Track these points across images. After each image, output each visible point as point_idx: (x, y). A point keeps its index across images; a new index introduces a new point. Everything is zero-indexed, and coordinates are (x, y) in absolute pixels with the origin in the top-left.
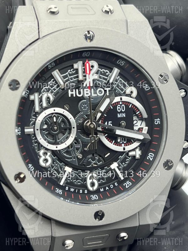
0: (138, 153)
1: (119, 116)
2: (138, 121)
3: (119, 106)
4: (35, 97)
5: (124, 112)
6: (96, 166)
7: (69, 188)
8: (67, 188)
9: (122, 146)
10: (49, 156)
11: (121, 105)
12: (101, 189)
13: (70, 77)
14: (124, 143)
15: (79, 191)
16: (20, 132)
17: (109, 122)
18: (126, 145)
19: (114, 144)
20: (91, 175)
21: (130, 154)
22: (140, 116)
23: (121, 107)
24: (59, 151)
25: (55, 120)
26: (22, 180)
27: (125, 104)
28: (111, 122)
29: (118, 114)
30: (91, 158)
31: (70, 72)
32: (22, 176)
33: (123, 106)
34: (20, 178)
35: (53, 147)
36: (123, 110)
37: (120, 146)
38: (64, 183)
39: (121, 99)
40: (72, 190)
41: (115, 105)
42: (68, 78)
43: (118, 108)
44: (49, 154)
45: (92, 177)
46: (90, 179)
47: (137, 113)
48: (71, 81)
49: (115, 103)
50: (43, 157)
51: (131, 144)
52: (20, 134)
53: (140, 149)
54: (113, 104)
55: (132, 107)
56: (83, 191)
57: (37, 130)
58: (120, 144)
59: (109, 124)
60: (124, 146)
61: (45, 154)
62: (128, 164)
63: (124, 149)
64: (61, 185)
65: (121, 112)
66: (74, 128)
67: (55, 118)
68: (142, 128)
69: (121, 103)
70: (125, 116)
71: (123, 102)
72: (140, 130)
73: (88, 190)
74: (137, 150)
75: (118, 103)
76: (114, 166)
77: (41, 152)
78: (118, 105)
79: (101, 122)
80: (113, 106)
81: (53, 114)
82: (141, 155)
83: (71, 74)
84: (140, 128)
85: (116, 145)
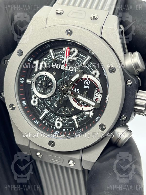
0: (91, 114)
1: (85, 87)
2: (99, 94)
3: (86, 81)
4: (36, 63)
5: (88, 86)
6: (64, 114)
7: (45, 123)
8: (44, 122)
9: (82, 107)
10: (37, 100)
11: (87, 80)
12: (63, 129)
13: (61, 55)
14: (84, 105)
15: (50, 126)
16: (23, 81)
17: (78, 89)
18: (85, 106)
19: (77, 104)
20: (59, 118)
21: (87, 113)
22: (98, 91)
23: (87, 82)
24: (45, 98)
25: (44, 80)
26: (14, 109)
27: (90, 80)
28: (79, 90)
29: (84, 86)
30: (63, 108)
31: (62, 52)
32: (14, 106)
33: (89, 82)
34: (12, 107)
35: (40, 96)
36: (88, 84)
37: (81, 106)
38: (42, 118)
39: (88, 76)
40: (46, 124)
41: (83, 79)
42: (59, 56)
43: (85, 82)
44: (37, 98)
45: (59, 120)
46: (58, 121)
47: (97, 88)
48: (61, 58)
49: (84, 78)
50: (33, 100)
51: (88, 107)
52: (22, 82)
53: (93, 112)
54: (83, 78)
55: (95, 83)
56: (53, 127)
57: (33, 82)
58: (81, 105)
59: (77, 91)
60: (84, 107)
61: (35, 98)
62: (85, 119)
63: (82, 109)
64: (40, 119)
65: (87, 85)
66: (54, 87)
67: (44, 78)
68: (98, 99)
69: (88, 79)
70: (88, 88)
71: (89, 79)
72: (97, 99)
73: (56, 128)
74: (91, 112)
75: (86, 78)
76: (74, 117)
77: (33, 96)
78: (86, 79)
79: (72, 88)
80: (82, 80)
81: (44, 75)
82: (93, 116)
83: (61, 53)
84: (96, 98)
85: (78, 105)
